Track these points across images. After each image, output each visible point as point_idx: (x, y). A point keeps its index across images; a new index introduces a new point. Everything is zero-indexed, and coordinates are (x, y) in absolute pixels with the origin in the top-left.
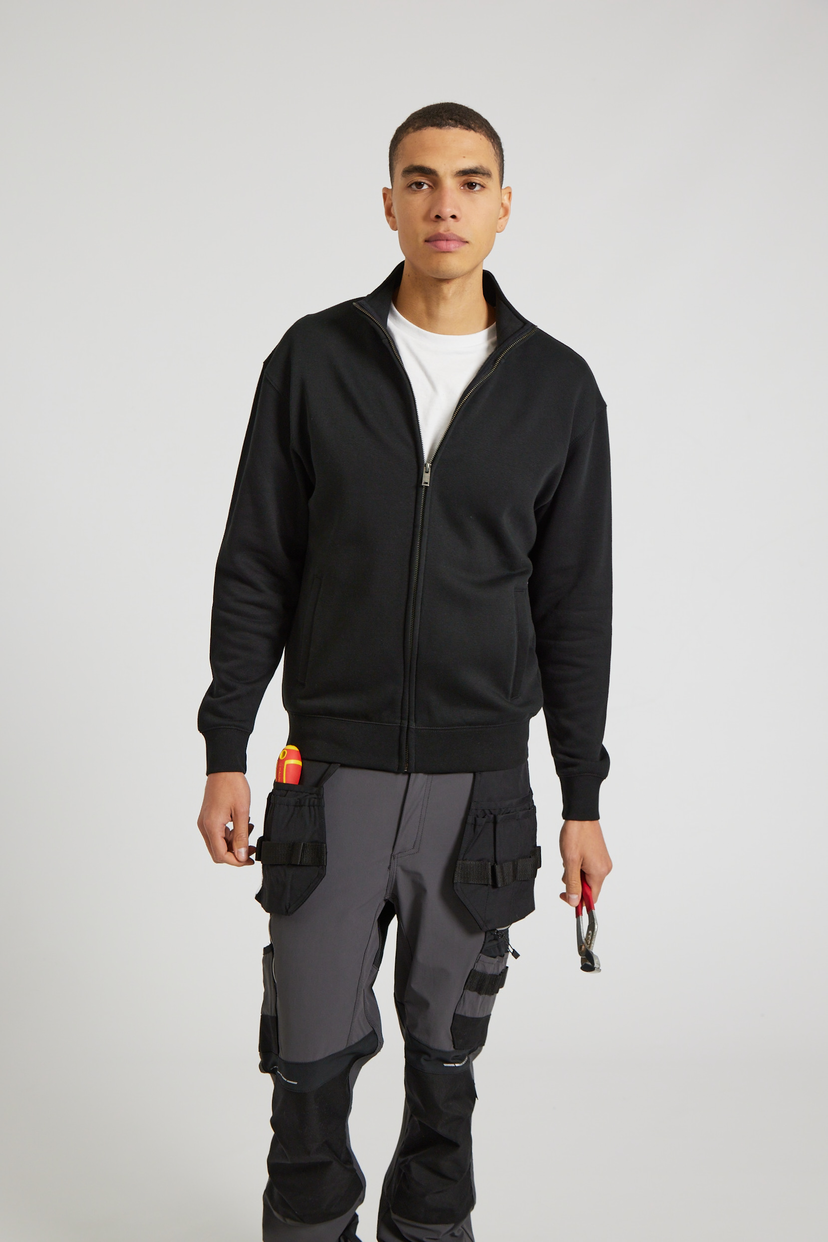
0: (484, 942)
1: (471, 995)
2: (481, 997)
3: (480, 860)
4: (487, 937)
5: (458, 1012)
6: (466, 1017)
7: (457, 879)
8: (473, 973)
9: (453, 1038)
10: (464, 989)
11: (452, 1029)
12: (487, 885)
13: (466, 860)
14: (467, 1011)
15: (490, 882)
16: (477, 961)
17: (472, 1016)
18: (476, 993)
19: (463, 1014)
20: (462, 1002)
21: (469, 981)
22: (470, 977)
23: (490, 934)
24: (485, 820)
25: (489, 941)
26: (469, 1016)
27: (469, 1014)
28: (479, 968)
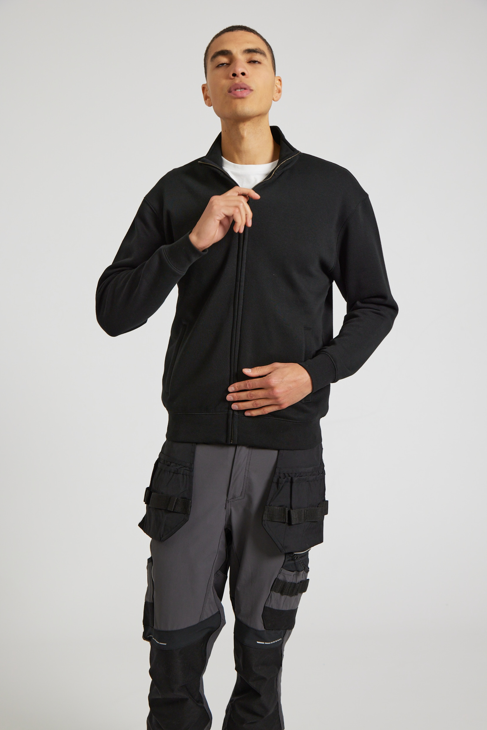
0: (284, 561)
1: (276, 595)
2: (283, 597)
3: (280, 506)
4: (286, 557)
5: (267, 605)
6: (274, 610)
7: (265, 517)
8: (277, 580)
9: (264, 622)
10: (271, 591)
11: (263, 616)
12: (285, 523)
13: (271, 505)
14: (274, 606)
15: (287, 522)
16: (280, 573)
17: (277, 609)
18: (279, 594)
19: (270, 607)
20: (269, 599)
21: (274, 585)
22: (275, 583)
23: (289, 556)
24: (284, 480)
25: (288, 561)
26: (275, 609)
27: (275, 607)
28: (281, 577)
